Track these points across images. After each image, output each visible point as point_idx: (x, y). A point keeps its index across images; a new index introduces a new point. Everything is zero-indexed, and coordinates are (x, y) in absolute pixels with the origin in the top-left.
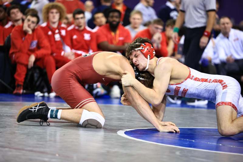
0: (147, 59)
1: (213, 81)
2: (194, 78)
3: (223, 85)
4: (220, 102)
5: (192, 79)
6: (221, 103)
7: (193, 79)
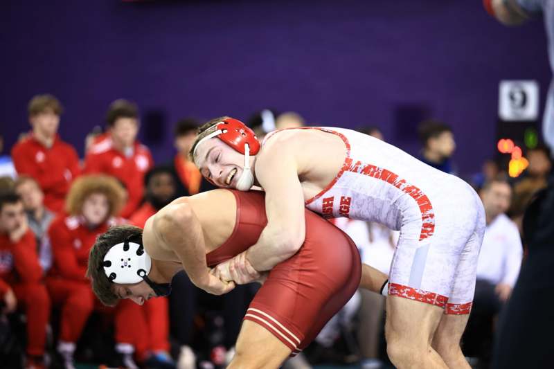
0: (244, 154)
1: (408, 190)
2: (361, 167)
3: (426, 221)
4: (407, 285)
5: (355, 171)
6: (408, 292)
7: (359, 170)
